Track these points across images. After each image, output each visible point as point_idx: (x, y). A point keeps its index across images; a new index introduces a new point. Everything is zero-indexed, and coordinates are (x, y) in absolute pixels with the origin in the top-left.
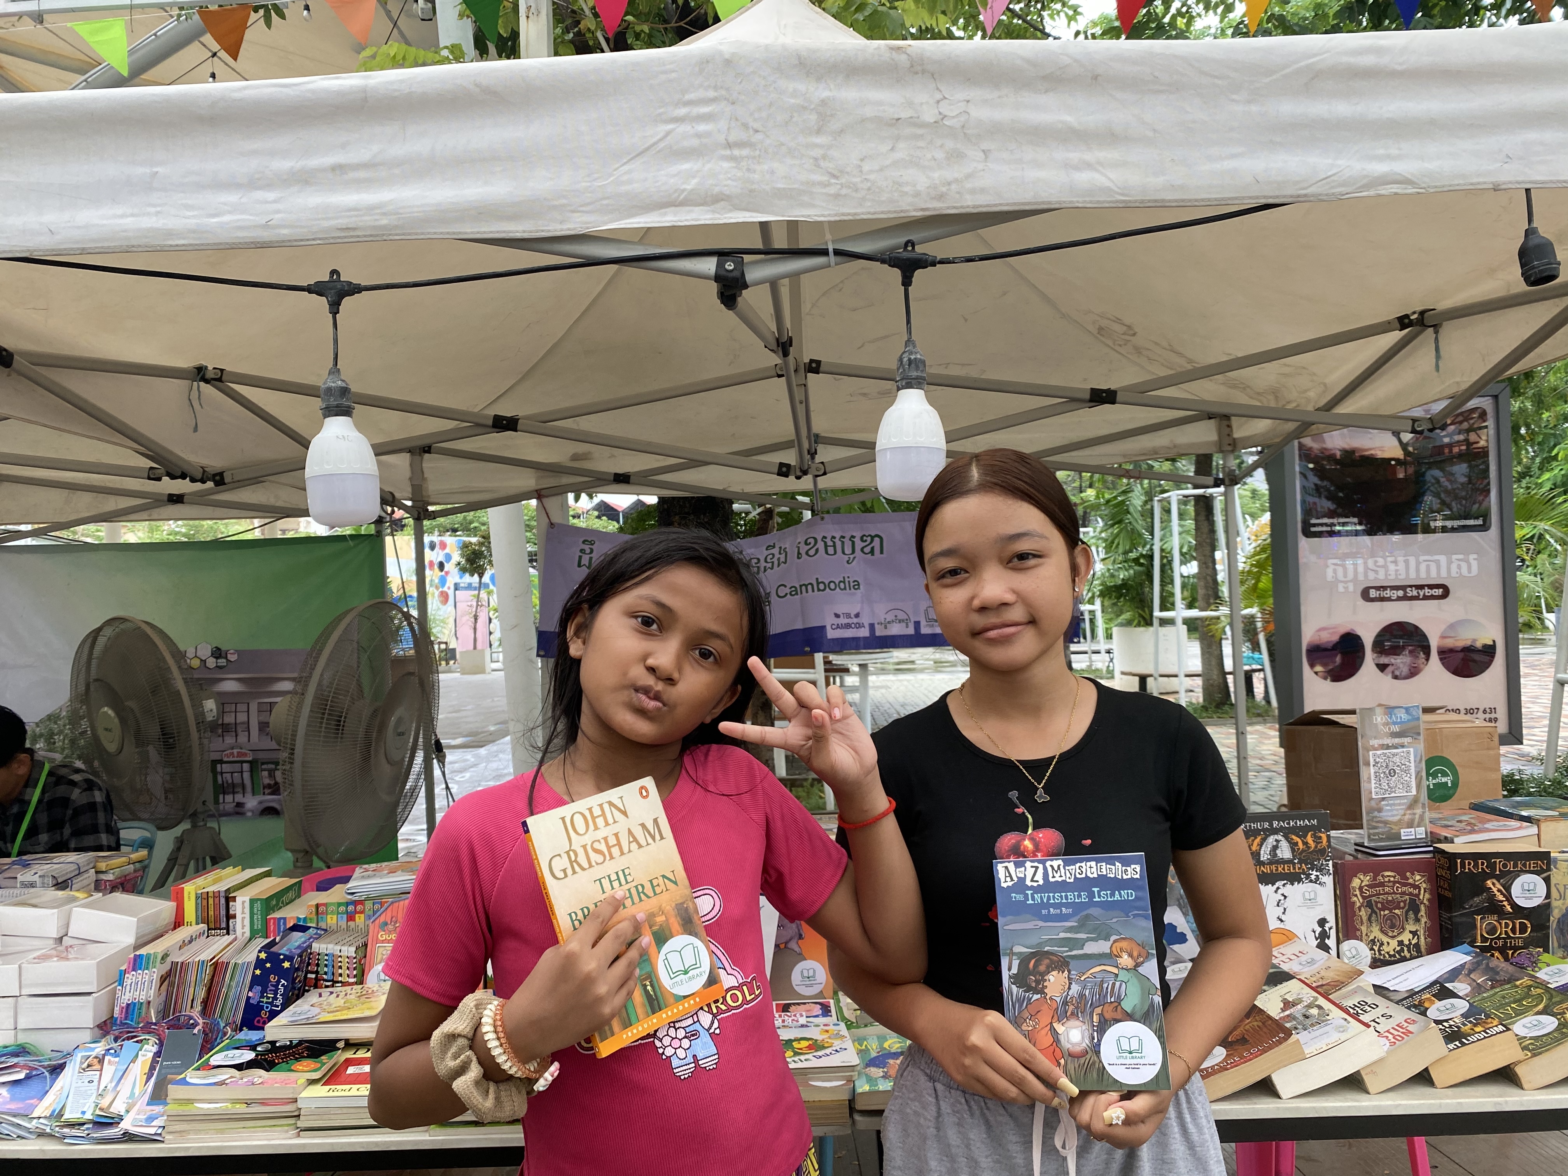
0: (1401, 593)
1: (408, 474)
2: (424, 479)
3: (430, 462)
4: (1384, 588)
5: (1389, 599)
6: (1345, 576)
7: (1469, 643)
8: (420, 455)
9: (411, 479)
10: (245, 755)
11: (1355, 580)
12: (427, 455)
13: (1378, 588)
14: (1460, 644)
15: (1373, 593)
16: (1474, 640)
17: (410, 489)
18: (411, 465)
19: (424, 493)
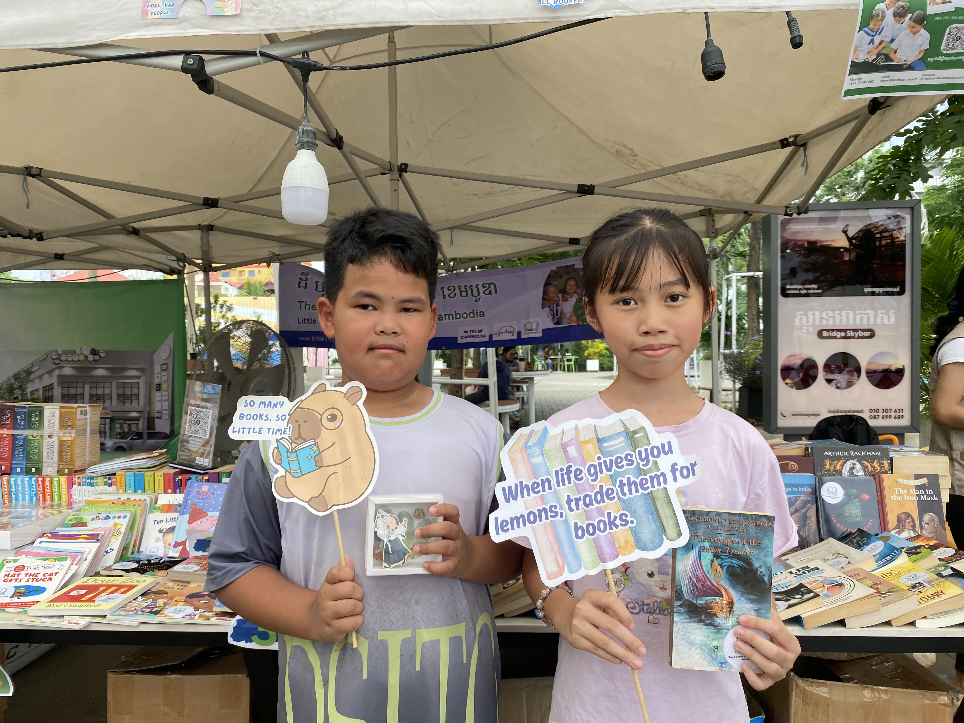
0: (843, 334)
1: (199, 243)
2: (209, 247)
3: (213, 236)
4: (833, 330)
5: (835, 338)
6: (807, 322)
7: (887, 367)
8: (207, 232)
9: (201, 247)
10: (108, 414)
11: (814, 325)
12: (211, 232)
13: (828, 331)
14: (881, 368)
15: (825, 334)
16: (890, 365)
17: (200, 253)
18: (201, 238)
19: (210, 256)
